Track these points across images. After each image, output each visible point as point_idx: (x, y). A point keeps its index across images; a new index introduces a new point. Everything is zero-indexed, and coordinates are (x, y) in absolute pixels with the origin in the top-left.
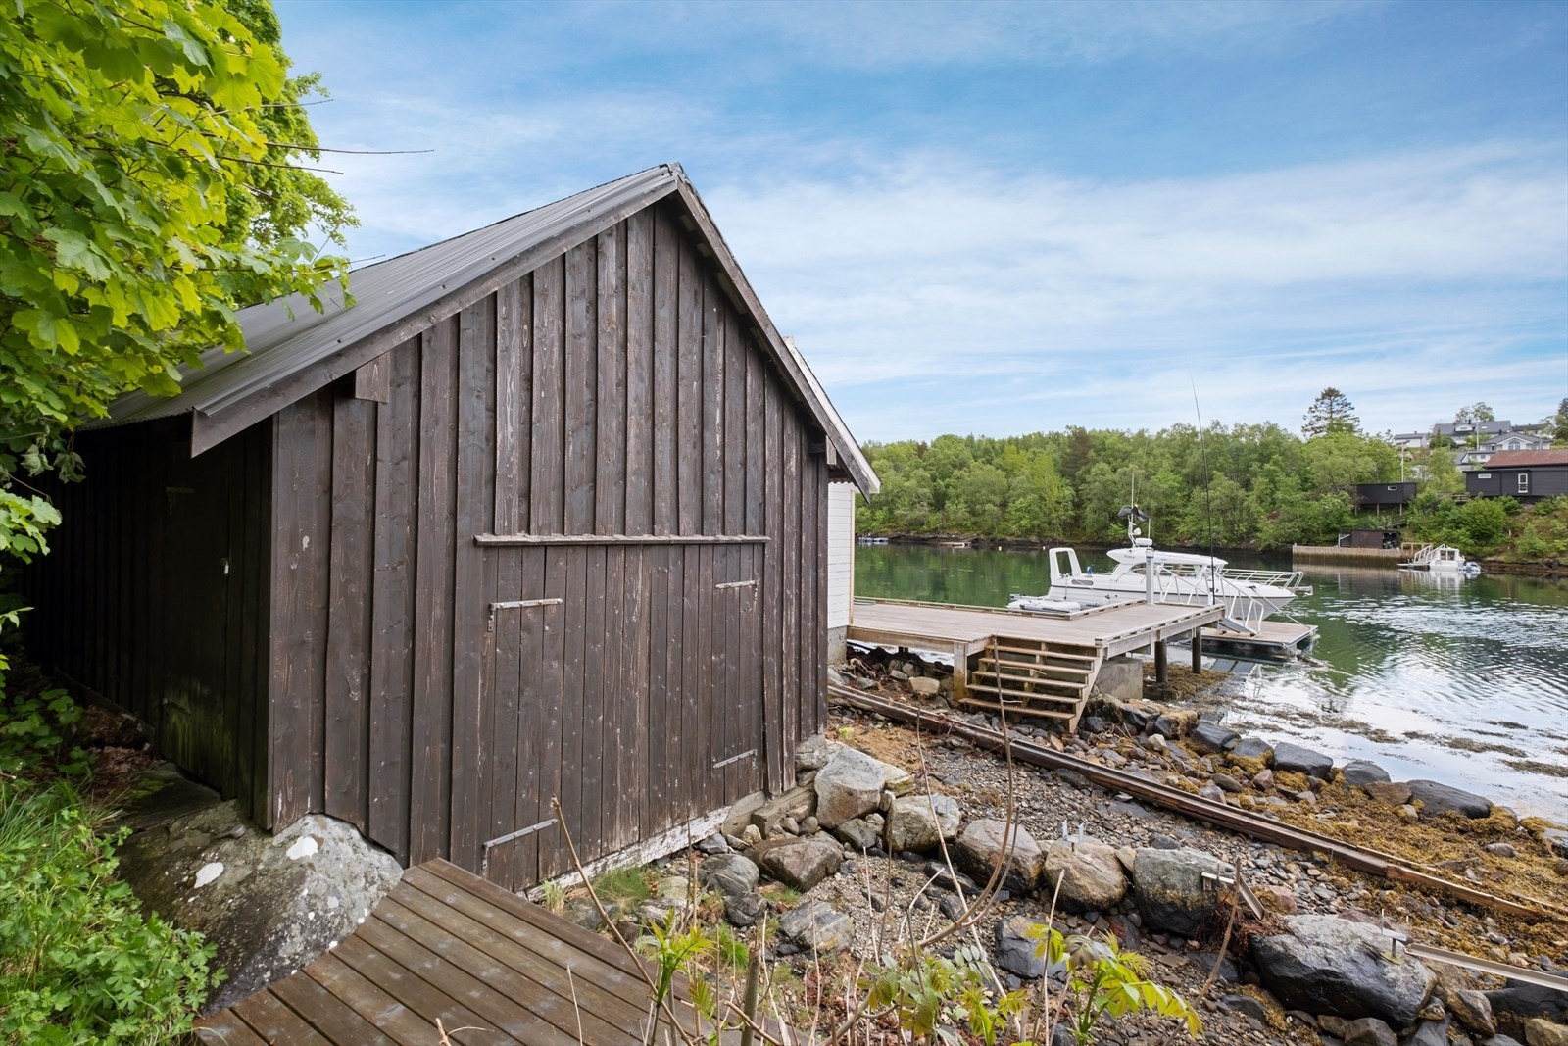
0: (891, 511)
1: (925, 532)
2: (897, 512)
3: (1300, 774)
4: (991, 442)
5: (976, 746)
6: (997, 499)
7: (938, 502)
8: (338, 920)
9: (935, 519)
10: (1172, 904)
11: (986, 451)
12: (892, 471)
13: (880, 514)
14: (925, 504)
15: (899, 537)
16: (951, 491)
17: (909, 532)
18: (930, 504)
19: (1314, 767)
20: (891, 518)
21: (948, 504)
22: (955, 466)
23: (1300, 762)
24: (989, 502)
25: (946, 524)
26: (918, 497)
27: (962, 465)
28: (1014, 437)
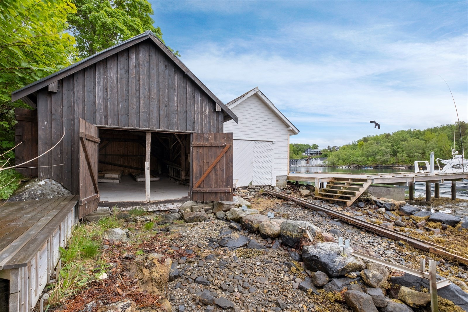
0: (375, 157)
1: (389, 164)
2: (377, 158)
3: (439, 223)
4: (419, 131)
5: (297, 204)
6: (420, 151)
7: (394, 153)
8: (39, 195)
9: (393, 160)
10: (288, 236)
11: (417, 134)
12: (375, 144)
13: (370, 159)
14: (389, 154)
15: (378, 166)
16: (400, 149)
17: (382, 164)
18: (391, 155)
19: (447, 221)
20: (375, 160)
21: (398, 154)
22: (402, 141)
23: (441, 219)
24: (417, 152)
25: (397, 161)
26: (386, 152)
27: (405, 140)
28: (430, 128)
